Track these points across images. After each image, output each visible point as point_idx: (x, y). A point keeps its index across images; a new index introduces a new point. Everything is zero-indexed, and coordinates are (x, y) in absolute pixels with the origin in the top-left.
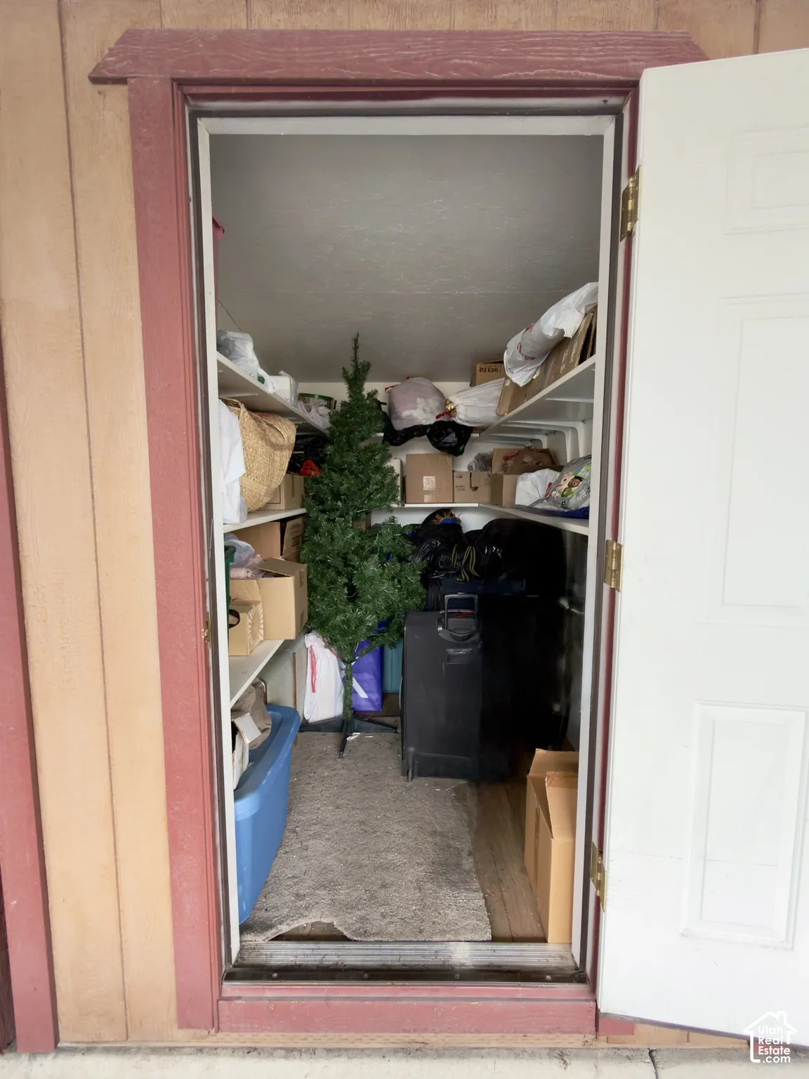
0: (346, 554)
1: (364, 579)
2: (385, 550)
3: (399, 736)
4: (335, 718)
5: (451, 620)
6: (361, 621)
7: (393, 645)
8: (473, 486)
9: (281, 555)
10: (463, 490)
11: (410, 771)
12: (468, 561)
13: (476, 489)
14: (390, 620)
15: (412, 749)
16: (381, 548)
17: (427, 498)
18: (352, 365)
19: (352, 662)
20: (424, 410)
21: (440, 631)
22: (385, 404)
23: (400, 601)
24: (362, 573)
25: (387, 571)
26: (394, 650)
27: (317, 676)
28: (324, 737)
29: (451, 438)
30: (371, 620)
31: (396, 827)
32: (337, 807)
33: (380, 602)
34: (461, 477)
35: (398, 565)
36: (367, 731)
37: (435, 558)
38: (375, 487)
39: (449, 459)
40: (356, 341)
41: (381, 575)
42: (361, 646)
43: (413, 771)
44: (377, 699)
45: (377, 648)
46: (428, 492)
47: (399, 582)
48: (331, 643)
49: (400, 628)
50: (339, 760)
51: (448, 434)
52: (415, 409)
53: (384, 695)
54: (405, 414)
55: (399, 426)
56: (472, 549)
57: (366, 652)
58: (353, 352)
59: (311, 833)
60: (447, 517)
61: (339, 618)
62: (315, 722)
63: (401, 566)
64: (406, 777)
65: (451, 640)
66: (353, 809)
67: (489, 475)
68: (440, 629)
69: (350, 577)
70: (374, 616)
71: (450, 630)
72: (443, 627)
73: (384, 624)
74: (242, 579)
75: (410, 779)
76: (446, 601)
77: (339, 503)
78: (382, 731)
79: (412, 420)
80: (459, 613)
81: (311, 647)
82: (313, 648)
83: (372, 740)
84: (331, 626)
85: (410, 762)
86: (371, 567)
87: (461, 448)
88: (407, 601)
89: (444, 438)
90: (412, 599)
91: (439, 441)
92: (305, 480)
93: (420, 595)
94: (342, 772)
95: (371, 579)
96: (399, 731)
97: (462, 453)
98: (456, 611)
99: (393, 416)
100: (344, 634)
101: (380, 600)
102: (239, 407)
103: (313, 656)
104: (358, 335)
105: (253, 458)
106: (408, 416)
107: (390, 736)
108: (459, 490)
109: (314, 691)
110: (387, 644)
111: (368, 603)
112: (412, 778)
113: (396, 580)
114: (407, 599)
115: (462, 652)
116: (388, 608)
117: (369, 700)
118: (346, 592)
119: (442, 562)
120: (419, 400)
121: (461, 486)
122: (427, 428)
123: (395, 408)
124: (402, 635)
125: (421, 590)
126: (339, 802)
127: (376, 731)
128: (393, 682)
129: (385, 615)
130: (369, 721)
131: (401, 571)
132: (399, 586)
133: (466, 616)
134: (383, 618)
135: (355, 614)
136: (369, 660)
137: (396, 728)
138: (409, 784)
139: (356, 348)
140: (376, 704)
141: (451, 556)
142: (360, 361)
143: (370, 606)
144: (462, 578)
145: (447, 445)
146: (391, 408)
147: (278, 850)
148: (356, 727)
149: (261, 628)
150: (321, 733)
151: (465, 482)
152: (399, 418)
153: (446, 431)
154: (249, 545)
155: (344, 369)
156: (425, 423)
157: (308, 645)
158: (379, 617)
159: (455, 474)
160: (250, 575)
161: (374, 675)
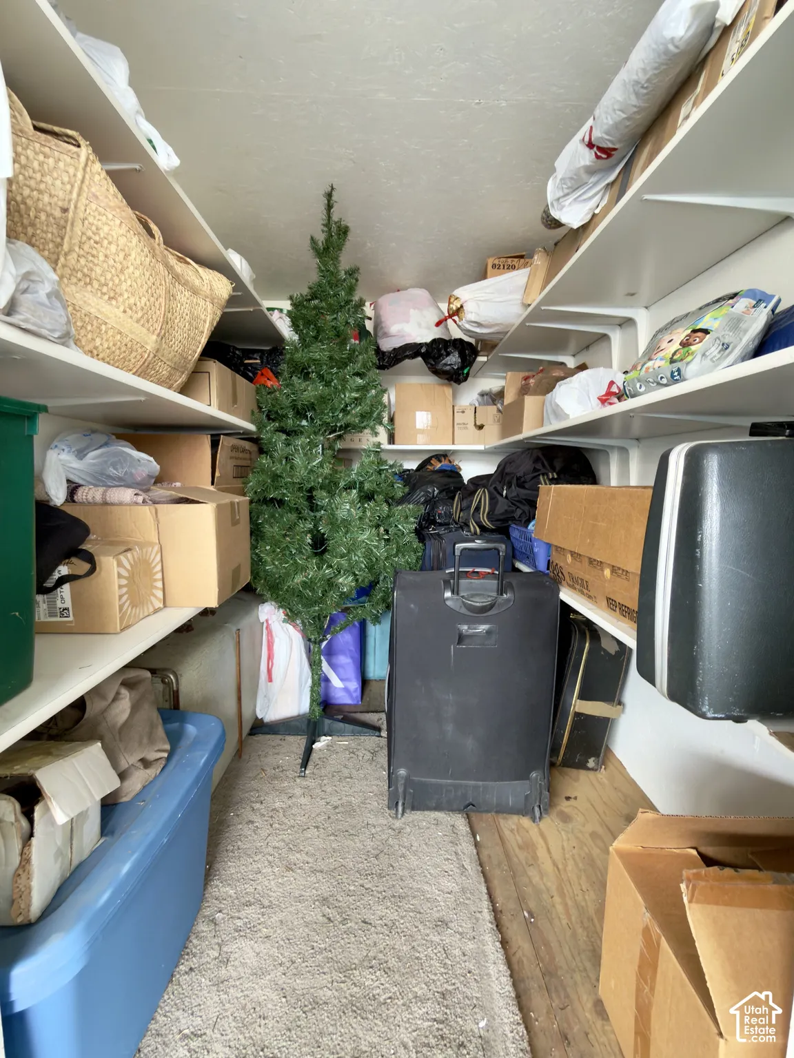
0: (311, 490)
1: (334, 523)
2: (367, 486)
3: (384, 742)
4: (299, 716)
5: (463, 582)
6: (330, 584)
7: (377, 620)
8: (478, 423)
9: (213, 484)
10: (466, 428)
11: (400, 804)
12: (478, 509)
13: (481, 427)
14: (373, 584)
15: (402, 772)
16: (361, 483)
17: (420, 438)
18: (323, 231)
19: (322, 641)
20: (419, 325)
21: (447, 599)
22: (370, 319)
23: (387, 558)
24: (333, 515)
25: (368, 514)
26: (377, 626)
27: (274, 661)
28: (282, 743)
29: (453, 359)
30: (346, 582)
31: (380, 910)
32: (289, 869)
33: (358, 557)
34: (463, 412)
35: (385, 508)
36: (340, 733)
37: (433, 509)
38: (355, 395)
39: (448, 391)
40: (329, 195)
41: (360, 518)
42: (332, 621)
43: (403, 804)
44: (356, 689)
45: (356, 623)
46: (422, 431)
47: (387, 531)
48: (291, 617)
49: (388, 594)
50: (298, 780)
51: (448, 354)
52: (408, 322)
53: (365, 682)
54: (394, 329)
55: (387, 345)
56: (484, 491)
57: (341, 629)
58: (325, 212)
59: (239, 923)
60: (445, 463)
61: (299, 579)
62: (272, 722)
63: (390, 510)
64: (394, 812)
65: (464, 611)
66: (314, 871)
67: (499, 411)
68: (448, 594)
69: (316, 522)
70: (351, 578)
71: (463, 597)
72: (453, 592)
73: (364, 591)
74: (127, 505)
75: (400, 816)
76: (457, 553)
77: (304, 423)
78: (360, 734)
79: (403, 336)
80: (474, 572)
81: (267, 621)
82: (270, 622)
83: (347, 748)
84: (287, 590)
85: (401, 790)
86: (346, 506)
87: (465, 371)
88: (396, 559)
89: (444, 359)
90: (404, 556)
91: (437, 363)
92: (258, 391)
93: (415, 551)
94: (303, 801)
95: (346, 523)
96: (384, 734)
97: (466, 379)
98: (470, 570)
99: (380, 334)
100: (310, 603)
101: (359, 554)
102: (79, 146)
103: (270, 633)
104: (333, 189)
105: (119, 266)
106: (399, 331)
107: (371, 742)
108: (460, 428)
109: (270, 680)
110: (369, 619)
111: (342, 557)
112: (404, 812)
113: (382, 529)
114: (396, 555)
115: (483, 628)
116: (370, 568)
117: (346, 689)
118: (310, 541)
119: (440, 515)
120: (412, 311)
121: (464, 424)
122: (422, 347)
123: (381, 322)
124: (389, 607)
125: (416, 544)
126: (293, 857)
127: (354, 733)
128: (378, 667)
129: (365, 577)
130: (343, 720)
131: (388, 516)
132: (386, 537)
133: (485, 576)
134: (363, 581)
135: (321, 572)
136: (346, 639)
137: (379, 729)
138: (398, 824)
139: (329, 207)
140: (354, 695)
141: (452, 506)
142: (335, 218)
143: (343, 562)
144: (470, 531)
145: (448, 368)
146: (377, 327)
147: (177, 966)
148: (326, 729)
149: (156, 588)
150: (280, 737)
151: (469, 418)
152: (386, 335)
153: (446, 350)
154: (151, 459)
155: (312, 238)
156: (419, 340)
157: (262, 618)
158: (357, 580)
159: (456, 408)
160: (140, 499)
161: (352, 658)
